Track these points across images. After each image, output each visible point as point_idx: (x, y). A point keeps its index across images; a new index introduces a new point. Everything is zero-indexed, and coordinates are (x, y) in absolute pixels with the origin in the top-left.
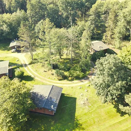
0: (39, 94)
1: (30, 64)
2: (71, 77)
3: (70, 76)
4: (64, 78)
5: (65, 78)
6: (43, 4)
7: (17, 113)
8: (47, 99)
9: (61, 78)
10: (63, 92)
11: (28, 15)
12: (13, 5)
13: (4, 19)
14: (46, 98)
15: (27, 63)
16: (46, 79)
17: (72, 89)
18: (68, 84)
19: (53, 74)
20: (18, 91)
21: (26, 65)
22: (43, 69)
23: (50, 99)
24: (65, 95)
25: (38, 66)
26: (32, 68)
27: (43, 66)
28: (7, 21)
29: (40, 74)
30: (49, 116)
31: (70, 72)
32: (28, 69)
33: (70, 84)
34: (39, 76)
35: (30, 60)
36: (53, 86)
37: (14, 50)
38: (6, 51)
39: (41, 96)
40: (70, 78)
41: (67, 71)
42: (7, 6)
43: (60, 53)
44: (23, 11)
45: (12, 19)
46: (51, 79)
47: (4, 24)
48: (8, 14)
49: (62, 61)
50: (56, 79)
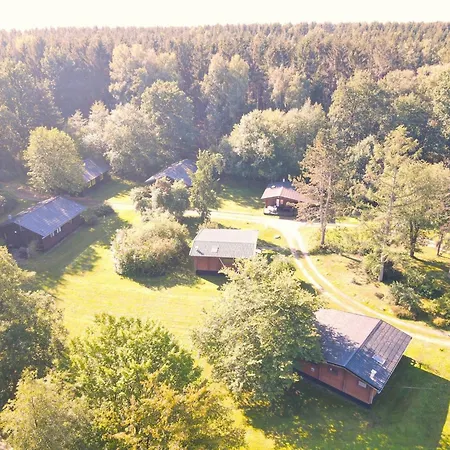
0: (336, 331)
1: (313, 253)
2: (444, 317)
3: (438, 314)
4: (418, 314)
5: (420, 315)
6: (382, 92)
7: (275, 354)
8: (360, 350)
9: (407, 312)
10: (408, 353)
11: (333, 118)
12: (292, 89)
13: (265, 123)
14: (358, 346)
15: (305, 250)
16: (355, 302)
17: (443, 354)
18: (430, 336)
19: (380, 297)
20: (290, 298)
21: (299, 254)
22: (350, 276)
23: (367, 353)
24: (415, 363)
25: (337, 263)
26: (317, 265)
27: (351, 266)
28: (271, 130)
29: (338, 286)
30: (354, 403)
31: (441, 302)
32: (306, 265)
33: (436, 337)
34: (335, 290)
35: (315, 244)
36: (382, 321)
37: (271, 209)
38: (249, 208)
39: (341, 338)
40: (438, 321)
41: (428, 298)
42: (276, 92)
43: (414, 240)
44: (318, 108)
45: (284, 124)
46: (373, 308)
47: (263, 136)
48: (277, 111)
49: (416, 265)
50: (390, 311)
